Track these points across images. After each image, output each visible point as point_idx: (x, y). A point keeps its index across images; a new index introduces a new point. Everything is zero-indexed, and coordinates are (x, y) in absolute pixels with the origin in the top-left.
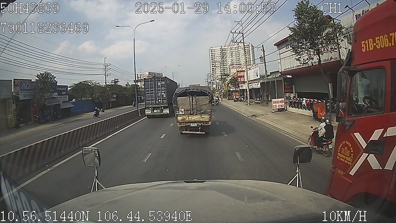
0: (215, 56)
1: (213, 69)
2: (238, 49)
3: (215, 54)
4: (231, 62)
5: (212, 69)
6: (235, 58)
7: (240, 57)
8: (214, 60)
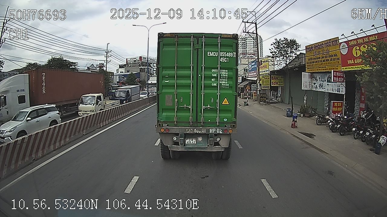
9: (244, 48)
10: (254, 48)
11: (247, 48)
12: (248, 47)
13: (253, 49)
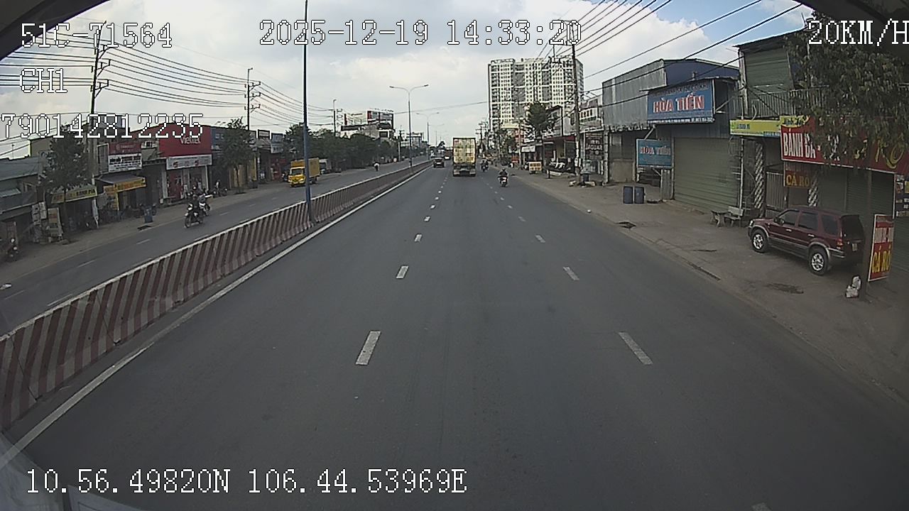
0: (501, 79)
1: (495, 107)
2: (547, 68)
3: (500, 76)
4: (532, 94)
5: (493, 105)
6: (541, 86)
7: (552, 85)
8: (498, 87)
9: (547, 82)
10: (565, 82)
11: (551, 82)
12: (553, 81)
13: (563, 84)
